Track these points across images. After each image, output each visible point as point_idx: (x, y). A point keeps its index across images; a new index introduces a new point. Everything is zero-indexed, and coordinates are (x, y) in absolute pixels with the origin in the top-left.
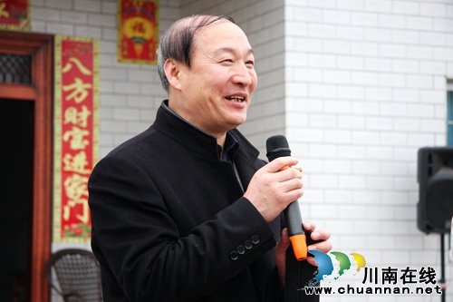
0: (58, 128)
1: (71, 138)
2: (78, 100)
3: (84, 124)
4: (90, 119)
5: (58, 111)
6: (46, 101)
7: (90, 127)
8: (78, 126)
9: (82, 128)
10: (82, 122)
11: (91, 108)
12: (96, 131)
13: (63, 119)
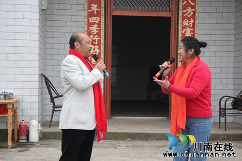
0: (180, 28)
1: (186, 32)
2: (189, 16)
3: (191, 26)
4: (194, 24)
5: (180, 21)
6: (175, 17)
7: (194, 27)
8: (188, 27)
9: (190, 28)
10: (190, 25)
11: (194, 19)
12: (196, 29)
13: (183, 24)
